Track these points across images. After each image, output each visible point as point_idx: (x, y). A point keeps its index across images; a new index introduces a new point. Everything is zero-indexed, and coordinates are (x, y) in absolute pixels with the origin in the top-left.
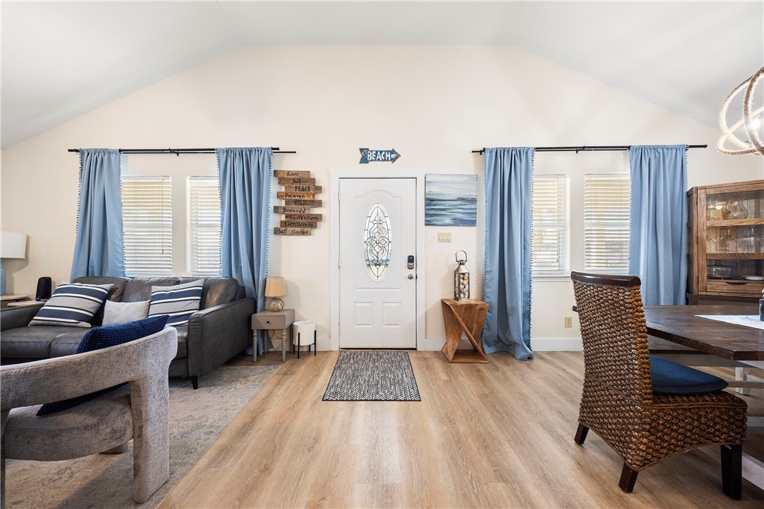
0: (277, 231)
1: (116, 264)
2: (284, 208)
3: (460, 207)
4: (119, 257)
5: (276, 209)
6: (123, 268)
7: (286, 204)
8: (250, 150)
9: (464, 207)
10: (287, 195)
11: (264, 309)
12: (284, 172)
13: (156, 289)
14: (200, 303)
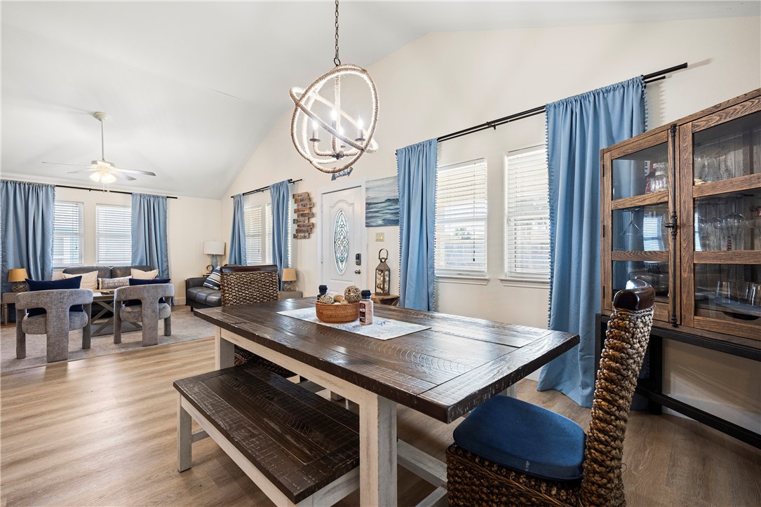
0: (294, 237)
2: (297, 220)
3: (388, 208)
7: (298, 217)
9: (391, 208)
10: (298, 210)
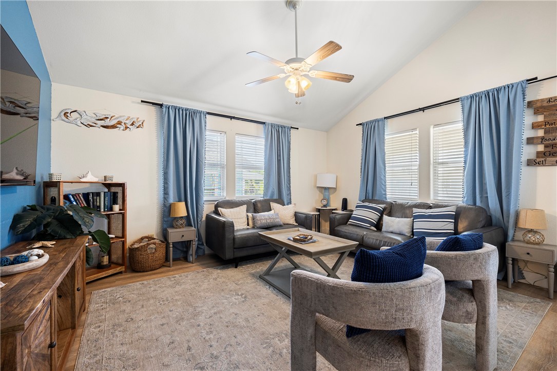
0: (530, 163)
1: (381, 192)
2: (543, 138)
4: (383, 187)
5: (530, 141)
6: (385, 194)
7: (545, 133)
8: (498, 90)
10: (546, 123)
11: (513, 240)
12: (542, 100)
13: (416, 211)
14: (454, 224)
